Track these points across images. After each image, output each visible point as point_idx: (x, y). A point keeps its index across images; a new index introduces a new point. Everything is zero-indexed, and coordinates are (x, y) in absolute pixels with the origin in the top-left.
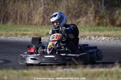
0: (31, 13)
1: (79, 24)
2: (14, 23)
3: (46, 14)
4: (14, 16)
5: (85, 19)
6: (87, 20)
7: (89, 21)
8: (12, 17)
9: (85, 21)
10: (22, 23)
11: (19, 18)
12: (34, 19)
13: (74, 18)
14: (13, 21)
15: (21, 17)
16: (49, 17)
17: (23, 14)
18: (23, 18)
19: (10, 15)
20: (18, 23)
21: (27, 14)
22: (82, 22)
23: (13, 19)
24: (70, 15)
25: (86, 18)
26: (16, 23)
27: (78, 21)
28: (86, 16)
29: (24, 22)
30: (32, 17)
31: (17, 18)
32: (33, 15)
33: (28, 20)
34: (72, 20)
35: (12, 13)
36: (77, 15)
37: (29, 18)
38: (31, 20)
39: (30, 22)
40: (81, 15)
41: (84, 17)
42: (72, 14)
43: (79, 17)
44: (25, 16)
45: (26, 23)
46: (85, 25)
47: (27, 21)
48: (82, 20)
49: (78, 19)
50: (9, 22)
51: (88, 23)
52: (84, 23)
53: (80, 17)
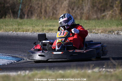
0: (56, 7)
1: (105, 17)
2: (38, 18)
3: (71, 8)
4: (39, 11)
5: (110, 12)
6: (113, 13)
7: (114, 15)
8: (36, 11)
9: (110, 15)
10: (47, 18)
11: (43, 13)
12: (59, 14)
13: (99, 11)
14: (37, 16)
15: (45, 11)
16: (74, 11)
17: (48, 8)
18: (48, 12)
19: (34, 10)
20: (43, 17)
21: (51, 8)
22: (108, 16)
23: (38, 13)
24: (95, 8)
25: (112, 12)
26: (40, 18)
27: (103, 14)
28: (112, 9)
29: (49, 17)
30: (57, 11)
31: (41, 13)
32: (57, 9)
33: (53, 14)
34: (97, 14)
35: (37, 7)
36: (102, 9)
37: (54, 12)
38: (56, 14)
39: (54, 16)
40: (107, 9)
41: (110, 11)
42: (97, 8)
43: (104, 11)
44: (50, 10)
45: (51, 18)
46: (111, 19)
47: (51, 15)
48: (108, 14)
49: (104, 13)
50: (33, 16)
51: (114, 17)
52: (110, 17)
53: (106, 11)
